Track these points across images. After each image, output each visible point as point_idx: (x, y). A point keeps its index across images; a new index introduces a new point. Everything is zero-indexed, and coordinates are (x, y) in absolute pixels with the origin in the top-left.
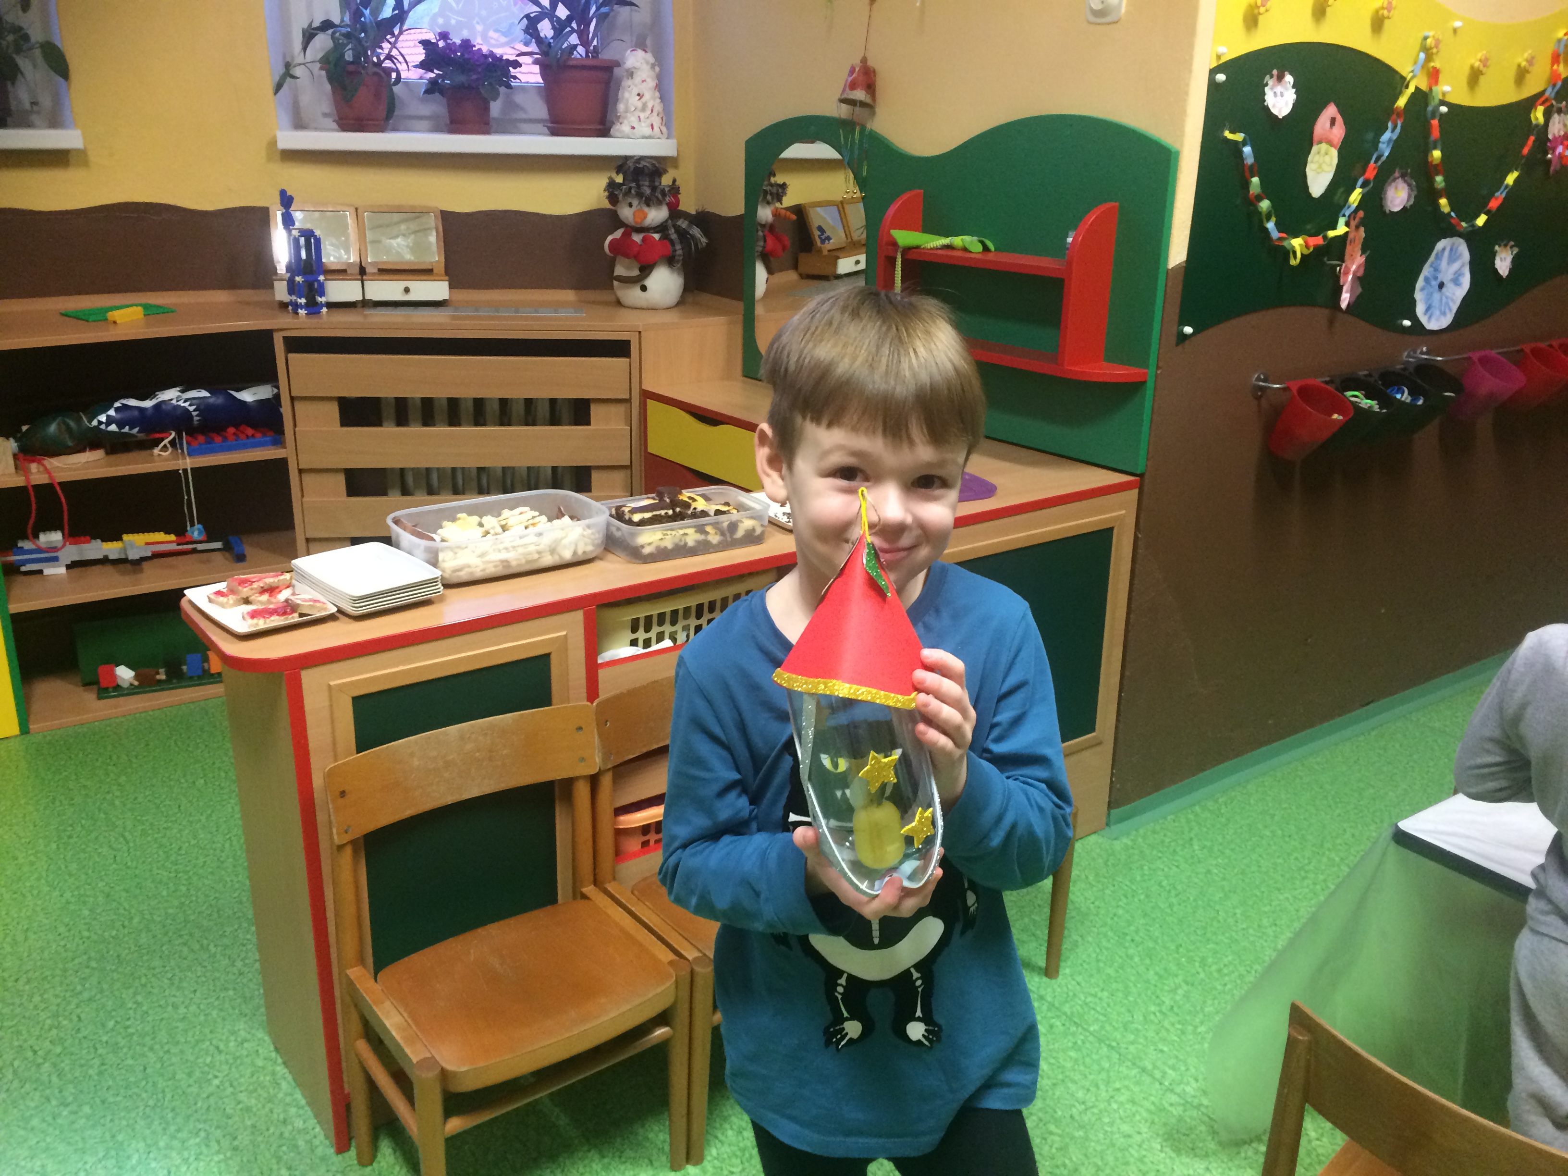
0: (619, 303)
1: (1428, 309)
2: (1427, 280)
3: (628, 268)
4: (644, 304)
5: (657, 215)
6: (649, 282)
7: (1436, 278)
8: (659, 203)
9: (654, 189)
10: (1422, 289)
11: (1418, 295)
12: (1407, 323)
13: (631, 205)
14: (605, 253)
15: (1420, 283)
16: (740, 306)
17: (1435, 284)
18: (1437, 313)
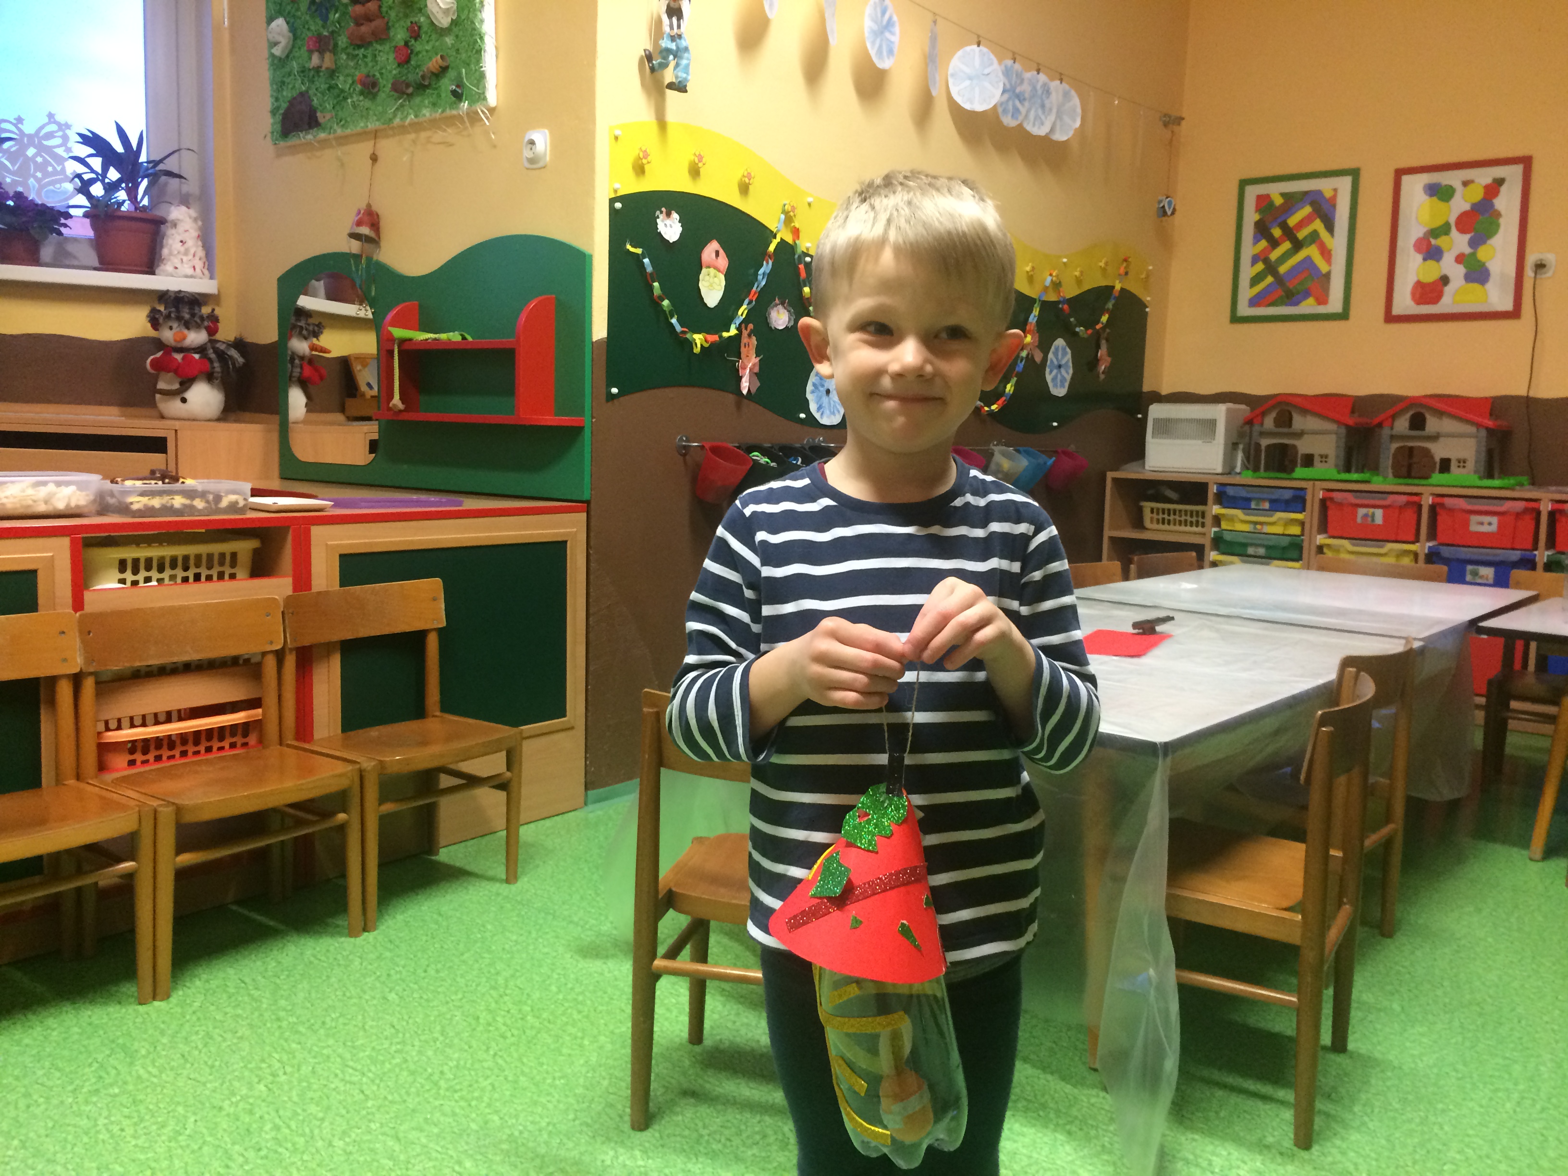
0: (162, 417)
1: (819, 408)
2: (814, 385)
3: (170, 382)
4: (184, 414)
5: (196, 337)
6: (189, 395)
7: (823, 386)
8: (198, 327)
9: (193, 315)
10: (813, 392)
11: (809, 396)
12: (802, 416)
13: (171, 328)
14: (149, 373)
15: (809, 387)
16: (276, 418)
17: (823, 390)
18: (827, 412)
